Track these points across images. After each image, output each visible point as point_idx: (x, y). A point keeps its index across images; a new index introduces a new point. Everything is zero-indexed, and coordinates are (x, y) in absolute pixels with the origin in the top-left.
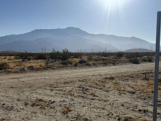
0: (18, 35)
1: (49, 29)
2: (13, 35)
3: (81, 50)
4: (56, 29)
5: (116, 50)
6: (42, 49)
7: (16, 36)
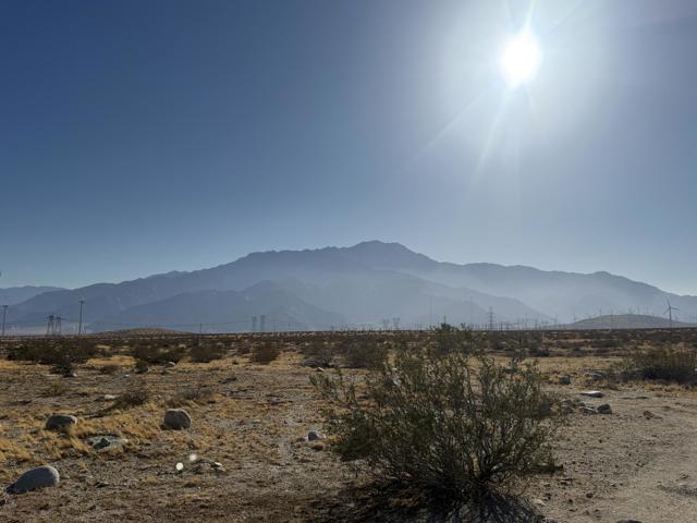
0: (195, 273)
1: (297, 252)
2: (175, 272)
3: (397, 321)
4: (320, 248)
5: (536, 321)
6: (254, 319)
7: (186, 275)
